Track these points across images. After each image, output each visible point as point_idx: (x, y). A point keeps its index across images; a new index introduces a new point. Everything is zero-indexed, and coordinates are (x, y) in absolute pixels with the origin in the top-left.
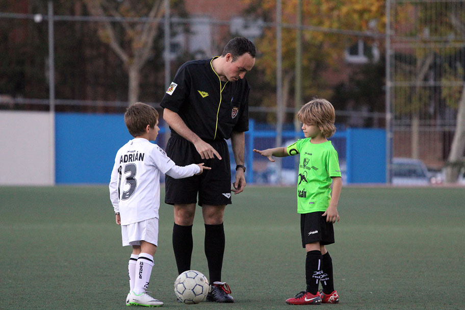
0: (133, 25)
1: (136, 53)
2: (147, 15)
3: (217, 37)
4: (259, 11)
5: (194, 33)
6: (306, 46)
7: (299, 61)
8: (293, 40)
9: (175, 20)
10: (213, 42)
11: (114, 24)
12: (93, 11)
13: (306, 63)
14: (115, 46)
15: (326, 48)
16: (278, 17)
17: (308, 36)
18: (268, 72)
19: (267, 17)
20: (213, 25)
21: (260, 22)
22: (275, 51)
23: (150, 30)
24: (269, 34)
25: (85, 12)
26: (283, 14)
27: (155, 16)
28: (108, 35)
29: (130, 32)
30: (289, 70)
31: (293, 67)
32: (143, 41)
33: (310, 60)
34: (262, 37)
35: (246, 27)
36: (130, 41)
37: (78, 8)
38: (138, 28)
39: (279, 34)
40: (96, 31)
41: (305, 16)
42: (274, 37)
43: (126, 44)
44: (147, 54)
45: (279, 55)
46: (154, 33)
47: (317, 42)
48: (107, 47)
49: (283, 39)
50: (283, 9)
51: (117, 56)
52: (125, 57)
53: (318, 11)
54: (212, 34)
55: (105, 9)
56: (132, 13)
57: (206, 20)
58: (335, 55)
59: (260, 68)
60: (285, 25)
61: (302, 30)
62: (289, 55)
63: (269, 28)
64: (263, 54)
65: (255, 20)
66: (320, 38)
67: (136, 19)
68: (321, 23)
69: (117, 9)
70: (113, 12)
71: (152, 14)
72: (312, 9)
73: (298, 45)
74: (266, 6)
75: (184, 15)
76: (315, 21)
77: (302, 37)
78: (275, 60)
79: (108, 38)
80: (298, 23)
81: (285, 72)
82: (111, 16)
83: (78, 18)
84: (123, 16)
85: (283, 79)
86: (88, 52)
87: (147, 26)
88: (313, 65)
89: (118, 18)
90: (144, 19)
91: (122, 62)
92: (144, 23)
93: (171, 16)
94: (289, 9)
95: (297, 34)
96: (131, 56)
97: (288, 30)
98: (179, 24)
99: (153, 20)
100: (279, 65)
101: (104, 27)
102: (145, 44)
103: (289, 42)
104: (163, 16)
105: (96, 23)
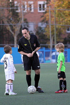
0: (15, 25)
1: (16, 32)
2: (18, 23)
3: (35, 28)
4: (45, 21)
5: (30, 27)
6: (57, 29)
7: (55, 33)
8: (54, 28)
9: (25, 24)
10: (34, 29)
11: (10, 25)
12: (5, 22)
13: (57, 33)
14: (11, 31)
15: (62, 29)
16: (50, 22)
17: (57, 27)
18: (48, 36)
19: (47, 22)
20: (34, 25)
21: (45, 24)
22: (49, 30)
23: (19, 26)
24: (48, 26)
25: (3, 23)
26: (51, 21)
27: (20, 23)
28: (9, 28)
29: (14, 27)
30: (53, 35)
31: (54, 34)
32: (17, 29)
33: (58, 32)
34: (46, 27)
35: (42, 25)
36: (14, 29)
37: (1, 22)
38: (16, 26)
39: (50, 26)
40: (6, 27)
41: (56, 22)
42: (49, 27)
43: (13, 30)
44: (18, 32)
45: (50, 31)
46: (20, 27)
47: (59, 28)
48: (9, 31)
49: (51, 28)
50: (51, 20)
51: (11, 33)
52: (13, 33)
53: (59, 20)
54: (34, 27)
55: (8, 22)
56: (14, 23)
57: (32, 24)
58: (64, 31)
59: (46, 35)
60: (51, 24)
61: (56, 25)
62: (53, 31)
63: (48, 25)
64: (46, 31)
65: (44, 23)
66: (60, 27)
67: (15, 24)
68: (60, 23)
69: (11, 22)
70: (10, 23)
71: (19, 23)
72: (58, 20)
73: (55, 29)
74: (47, 20)
75: (27, 23)
76: (59, 23)
77: (56, 27)
78: (49, 32)
79: (9, 29)
80: (55, 24)
81: (52, 35)
82: (9, 23)
83: (1, 24)
84: (12, 23)
85: (51, 37)
86: (4, 32)
87: (18, 26)
88: (59, 34)
89: (11, 24)
90: (17, 24)
91: (12, 35)
92: (17, 25)
93: (24, 23)
94: (52, 20)
95: (55, 26)
96: (15, 33)
97: (52, 25)
98: (26, 25)
99: (19, 24)
100: (50, 34)
101: (8, 26)
102: (18, 30)
103: (53, 28)
104: (22, 23)
105: (6, 25)
